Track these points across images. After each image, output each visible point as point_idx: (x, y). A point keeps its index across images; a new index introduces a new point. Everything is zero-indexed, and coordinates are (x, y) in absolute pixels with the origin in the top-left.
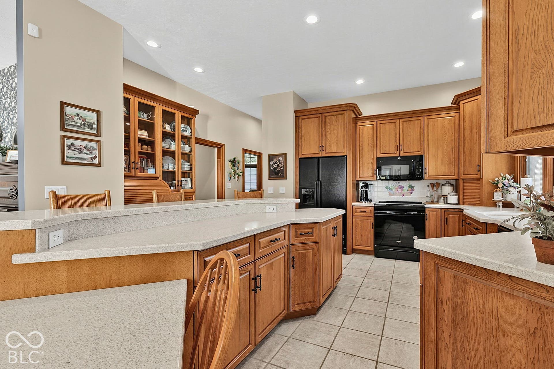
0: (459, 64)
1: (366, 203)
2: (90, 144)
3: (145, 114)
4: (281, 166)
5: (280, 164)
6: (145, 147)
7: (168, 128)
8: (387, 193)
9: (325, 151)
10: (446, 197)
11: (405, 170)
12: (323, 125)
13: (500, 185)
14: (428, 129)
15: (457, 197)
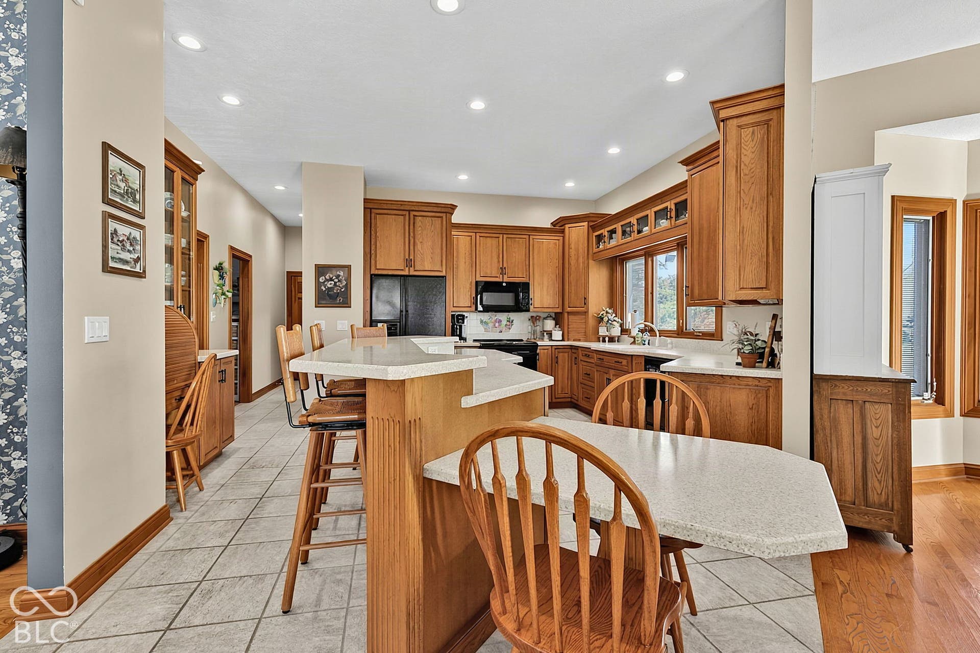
0: (570, 184)
1: (462, 343)
2: (133, 232)
4: (341, 286)
5: (339, 281)
8: (481, 328)
9: (414, 268)
10: (550, 334)
11: (507, 299)
12: (412, 227)
13: (606, 319)
14: (533, 253)
15: (561, 332)
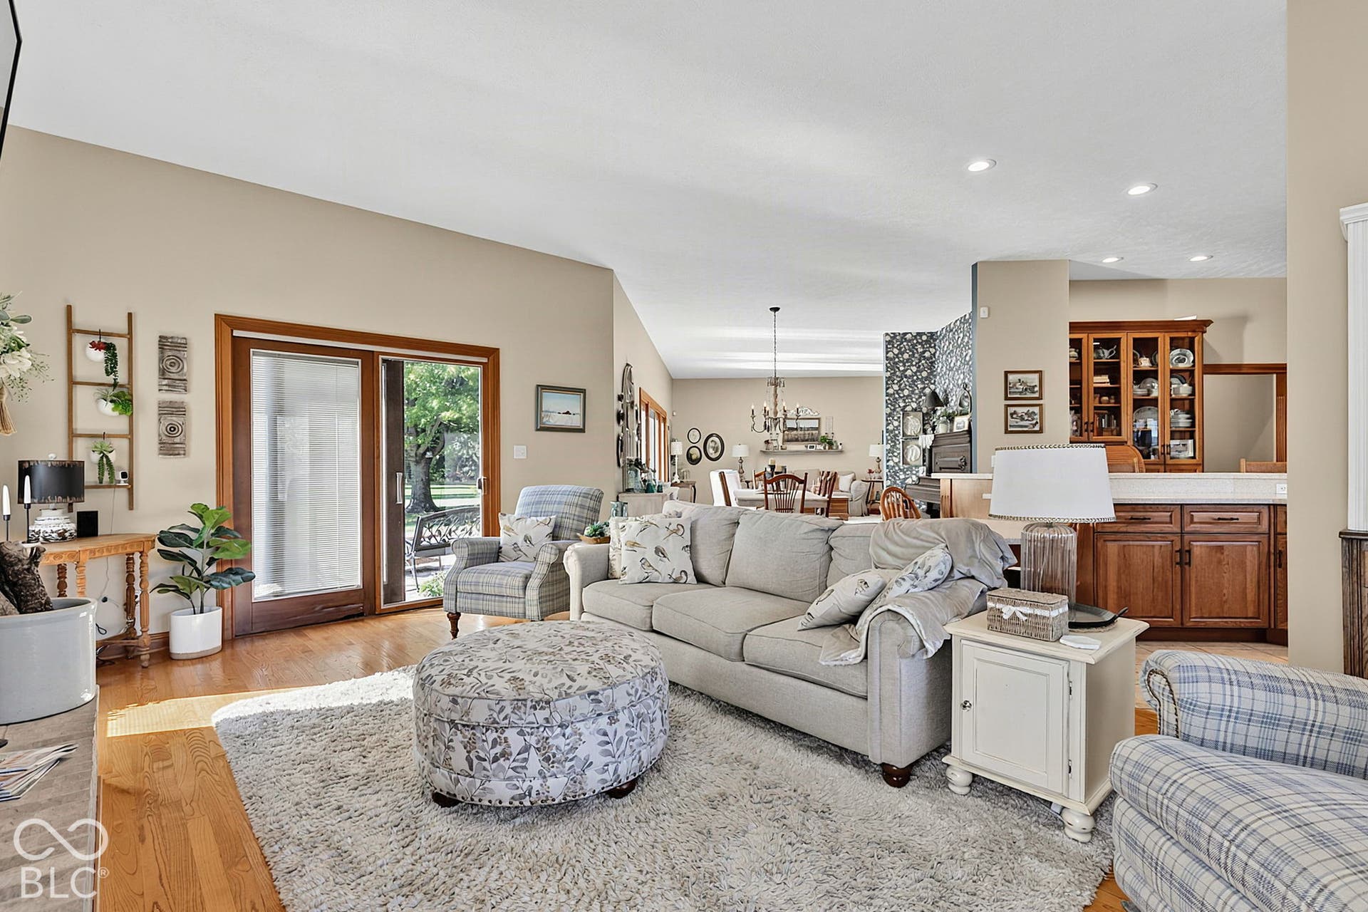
2: (1031, 409)
3: (1105, 351)
6: (1105, 398)
7: (1145, 363)
